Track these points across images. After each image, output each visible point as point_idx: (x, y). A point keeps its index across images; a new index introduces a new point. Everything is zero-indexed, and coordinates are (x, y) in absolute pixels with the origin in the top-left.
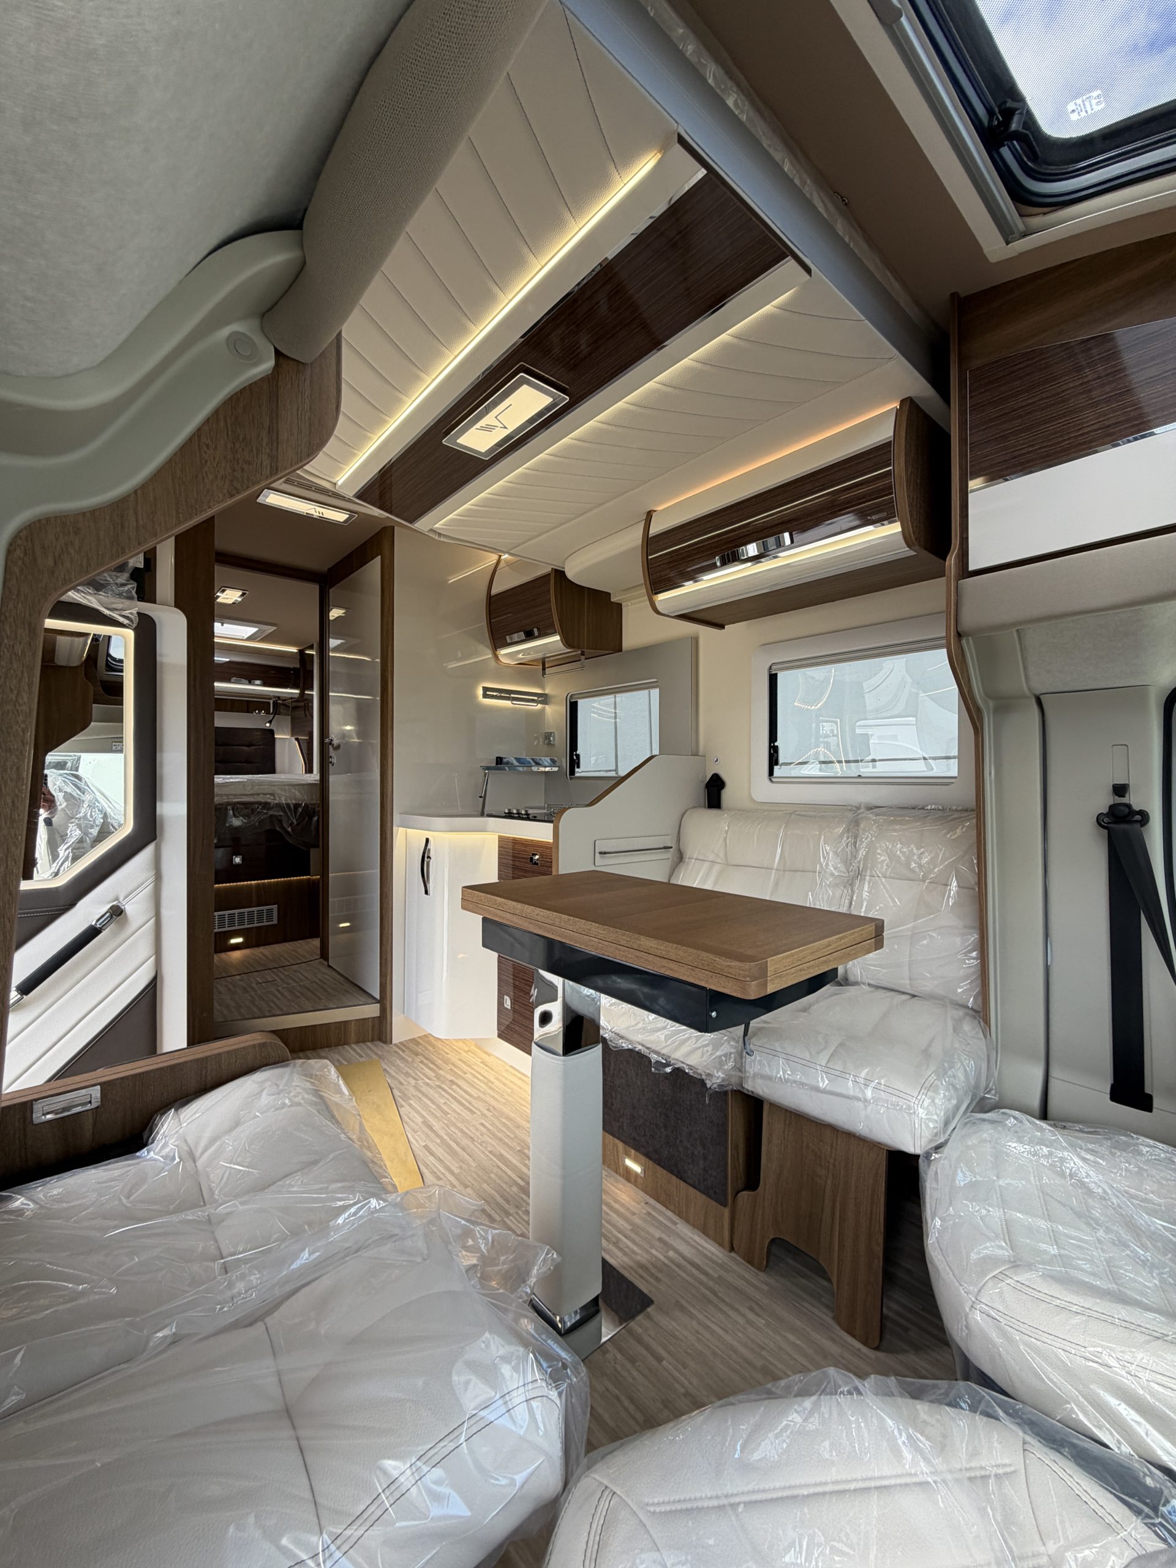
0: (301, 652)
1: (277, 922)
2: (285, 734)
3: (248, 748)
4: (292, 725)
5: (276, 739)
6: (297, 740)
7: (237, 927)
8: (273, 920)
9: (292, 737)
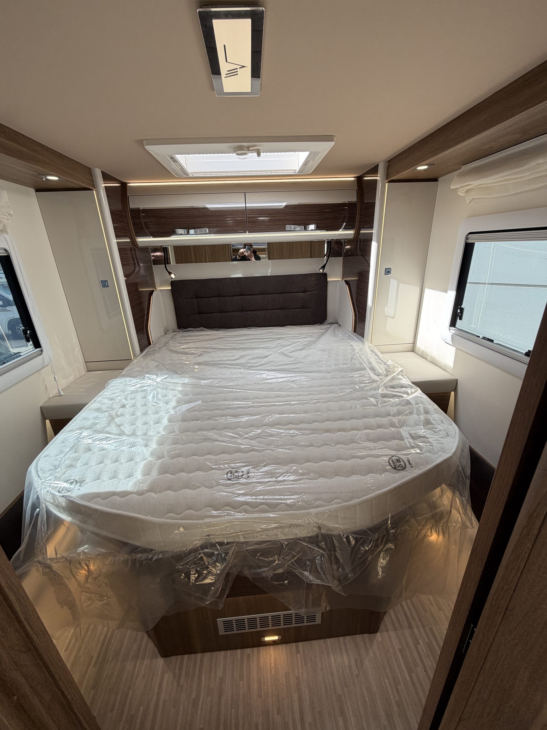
0: (359, 179)
1: (320, 623)
2: (338, 277)
3: (303, 294)
4: (344, 266)
5: (328, 282)
6: (347, 282)
7: (271, 628)
8: (315, 621)
9: (343, 279)
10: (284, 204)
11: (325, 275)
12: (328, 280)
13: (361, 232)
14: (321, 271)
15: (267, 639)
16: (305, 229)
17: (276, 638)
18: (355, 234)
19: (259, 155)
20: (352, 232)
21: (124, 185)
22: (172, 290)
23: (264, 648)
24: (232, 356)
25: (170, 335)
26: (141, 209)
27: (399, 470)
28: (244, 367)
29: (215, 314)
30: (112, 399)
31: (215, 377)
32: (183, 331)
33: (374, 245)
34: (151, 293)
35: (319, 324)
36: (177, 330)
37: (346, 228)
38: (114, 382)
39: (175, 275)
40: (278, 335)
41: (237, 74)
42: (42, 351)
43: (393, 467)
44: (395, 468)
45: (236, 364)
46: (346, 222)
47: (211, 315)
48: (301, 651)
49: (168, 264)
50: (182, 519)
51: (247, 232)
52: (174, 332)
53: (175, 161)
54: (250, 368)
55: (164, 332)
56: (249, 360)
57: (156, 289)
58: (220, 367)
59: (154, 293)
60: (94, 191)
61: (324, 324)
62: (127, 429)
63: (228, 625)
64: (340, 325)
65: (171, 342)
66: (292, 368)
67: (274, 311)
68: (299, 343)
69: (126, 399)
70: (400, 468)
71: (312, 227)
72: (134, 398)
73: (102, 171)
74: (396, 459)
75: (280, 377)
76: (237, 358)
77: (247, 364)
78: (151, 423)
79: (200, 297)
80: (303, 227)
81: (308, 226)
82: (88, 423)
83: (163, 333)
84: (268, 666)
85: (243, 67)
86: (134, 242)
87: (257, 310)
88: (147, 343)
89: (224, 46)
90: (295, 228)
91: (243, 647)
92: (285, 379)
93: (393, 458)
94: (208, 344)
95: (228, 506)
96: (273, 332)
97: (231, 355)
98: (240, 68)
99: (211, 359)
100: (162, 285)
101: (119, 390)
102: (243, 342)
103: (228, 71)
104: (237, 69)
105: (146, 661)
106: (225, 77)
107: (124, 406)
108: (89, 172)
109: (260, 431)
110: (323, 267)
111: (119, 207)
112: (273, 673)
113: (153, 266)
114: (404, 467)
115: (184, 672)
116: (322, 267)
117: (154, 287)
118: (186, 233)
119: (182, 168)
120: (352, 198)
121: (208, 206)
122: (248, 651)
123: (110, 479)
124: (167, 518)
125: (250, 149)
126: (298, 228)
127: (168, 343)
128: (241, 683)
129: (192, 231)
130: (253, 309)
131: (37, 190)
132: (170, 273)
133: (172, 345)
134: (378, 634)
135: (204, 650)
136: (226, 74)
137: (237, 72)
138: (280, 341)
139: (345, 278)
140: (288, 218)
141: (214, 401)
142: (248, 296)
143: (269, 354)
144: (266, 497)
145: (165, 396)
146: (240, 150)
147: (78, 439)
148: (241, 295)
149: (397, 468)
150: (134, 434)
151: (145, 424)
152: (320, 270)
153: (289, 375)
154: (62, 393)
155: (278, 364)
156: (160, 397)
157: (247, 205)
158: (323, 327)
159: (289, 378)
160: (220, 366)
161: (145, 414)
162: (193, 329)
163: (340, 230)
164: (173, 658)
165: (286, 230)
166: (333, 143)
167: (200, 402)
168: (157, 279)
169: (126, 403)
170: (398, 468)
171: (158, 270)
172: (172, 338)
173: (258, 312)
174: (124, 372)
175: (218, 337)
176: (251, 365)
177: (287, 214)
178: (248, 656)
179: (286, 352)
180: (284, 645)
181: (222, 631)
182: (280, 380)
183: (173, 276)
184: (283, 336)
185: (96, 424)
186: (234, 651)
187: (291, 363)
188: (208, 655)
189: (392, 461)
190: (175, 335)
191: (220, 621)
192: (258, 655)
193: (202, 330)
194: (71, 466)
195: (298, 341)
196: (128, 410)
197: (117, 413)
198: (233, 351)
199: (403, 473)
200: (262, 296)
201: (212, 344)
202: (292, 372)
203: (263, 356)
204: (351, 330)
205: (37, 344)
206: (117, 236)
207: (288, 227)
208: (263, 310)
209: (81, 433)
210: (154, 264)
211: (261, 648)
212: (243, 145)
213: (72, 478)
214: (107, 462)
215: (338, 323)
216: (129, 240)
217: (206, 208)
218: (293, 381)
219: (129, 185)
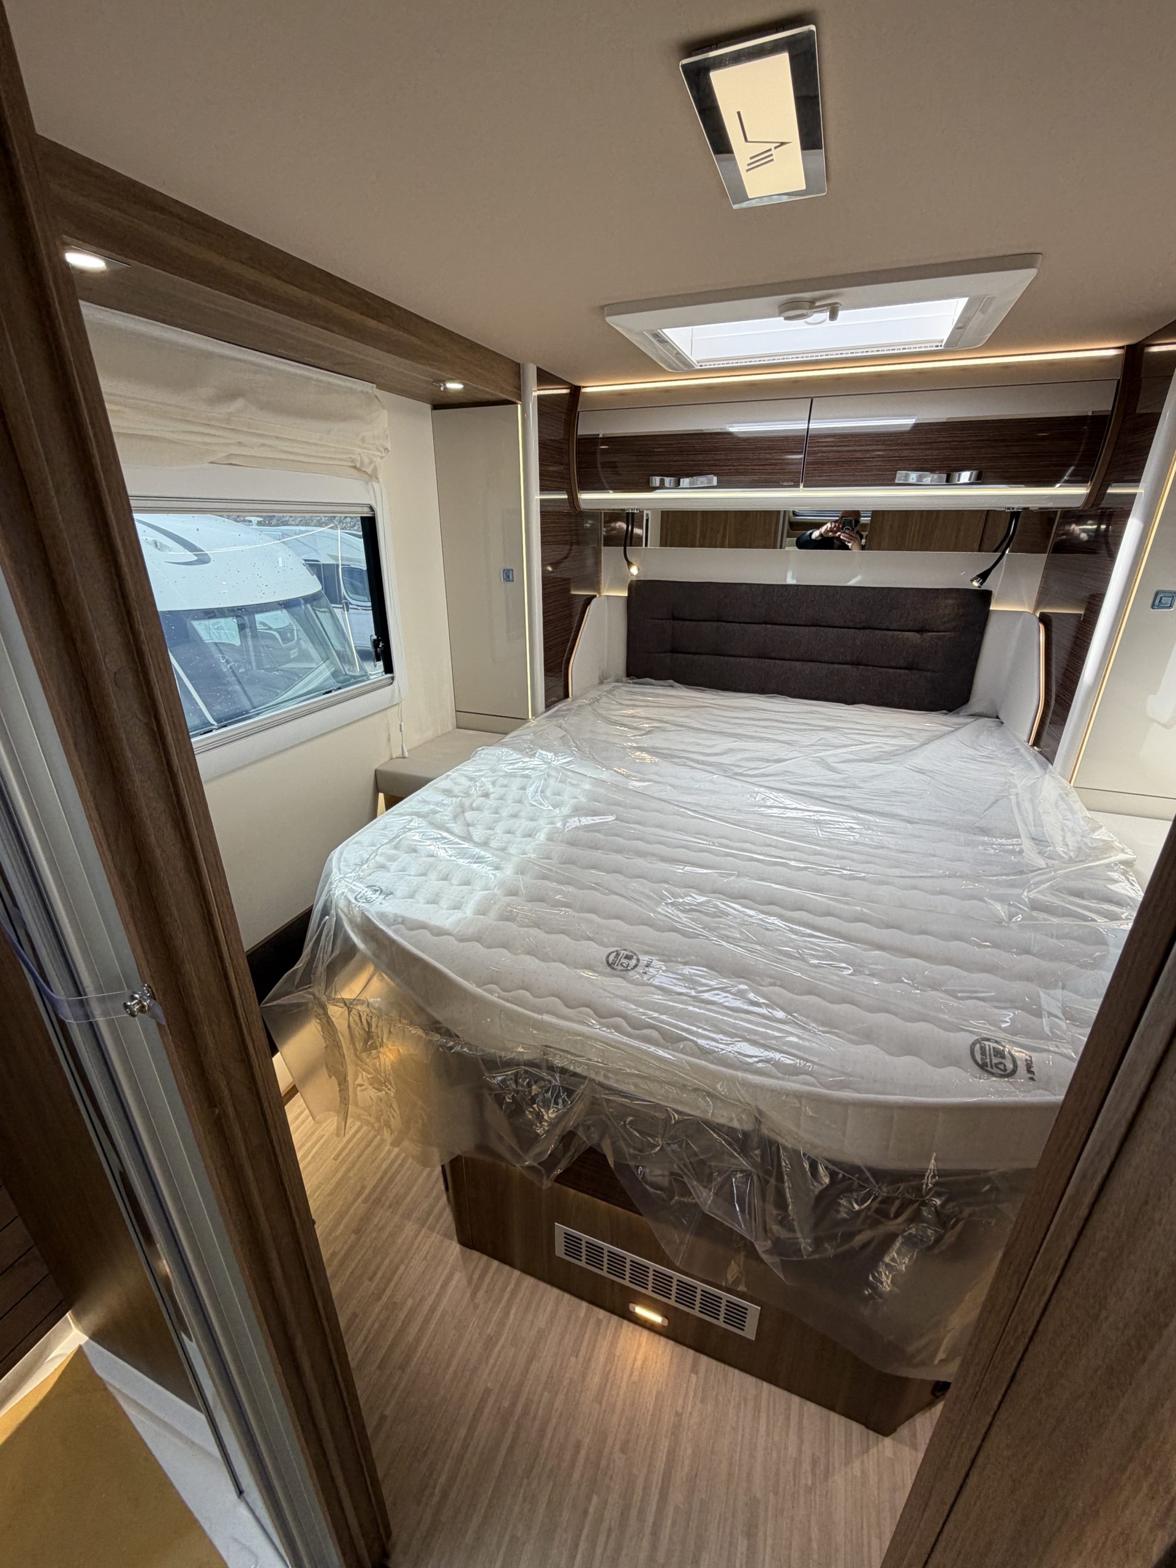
0: (1133, 352)
1: (752, 1337)
2: (1020, 602)
3: (918, 635)
4: (1045, 578)
5: (991, 614)
6: (1045, 619)
7: (649, 1292)
8: (743, 1330)
9: (1036, 610)
10: (911, 421)
11: (985, 597)
12: (992, 608)
13: (1110, 491)
14: (976, 584)
15: (640, 1311)
16: (949, 481)
17: (657, 1318)
18: (1089, 495)
19: (833, 316)
20: (1082, 491)
21: (576, 390)
22: (629, 600)
23: (632, 1325)
24: (710, 747)
25: (606, 687)
26: (601, 436)
27: (993, 1074)
28: (725, 771)
29: (704, 658)
30: (471, 779)
31: (660, 779)
32: (634, 683)
33: (1133, 528)
34: (589, 600)
35: (945, 711)
36: (624, 679)
37: (1071, 482)
38: (484, 752)
39: (639, 569)
40: (829, 720)
41: (772, 160)
42: (393, 678)
43: (980, 1062)
44: (983, 1067)
45: (711, 764)
46: (1077, 466)
47: (696, 657)
48: (702, 1374)
49: (631, 545)
50: (507, 1001)
51: (802, 485)
52: (617, 681)
53: (663, 341)
54: (735, 776)
55: (600, 679)
56: (742, 760)
57: (600, 593)
58: (677, 764)
59: (594, 602)
60: (519, 406)
61: (958, 713)
62: (478, 834)
63: (572, 1244)
64: (1002, 723)
65: (604, 699)
66: (830, 794)
67: (836, 666)
68: (872, 745)
69: (494, 783)
70: (995, 1070)
71: (965, 476)
72: (506, 786)
73: (538, 369)
74: (994, 1048)
75: (795, 809)
76: (718, 751)
77: (732, 768)
78: (518, 833)
79: (678, 619)
80: (944, 476)
81: (957, 474)
82: (426, 809)
83: (597, 681)
84: (630, 1361)
85: (782, 144)
86: (573, 500)
87: (797, 660)
88: (561, 693)
89: (739, 113)
90: (920, 478)
91: (595, 1301)
92: (800, 814)
93: (987, 1043)
94: (672, 715)
95: (589, 1007)
96: (821, 713)
97: (709, 743)
98: (776, 148)
99: (665, 745)
100: (612, 587)
101: (488, 767)
102: (747, 722)
103: (751, 158)
104: (770, 150)
105: (435, 1234)
106: (748, 170)
107: (486, 795)
108: (517, 370)
109: (704, 899)
110: (984, 576)
111: (559, 434)
112: (635, 1378)
113: (603, 548)
114: (1008, 1071)
115: (485, 1286)
116: (979, 576)
117: (598, 590)
118: (672, 485)
119: (678, 353)
120: (1099, 402)
121: (731, 430)
122: (602, 1314)
123: (428, 903)
124: (485, 990)
125: (817, 304)
126: (928, 478)
127: (598, 700)
128: (573, 1359)
129: (685, 482)
130: (788, 656)
131: (436, 407)
132: (629, 564)
133: (604, 705)
134: (888, 1441)
135: (527, 1270)
136: (749, 165)
137: (771, 155)
138: (828, 735)
139: (1044, 608)
140: (906, 453)
141: (639, 823)
142: (782, 627)
143: (791, 755)
144: (664, 1017)
145: (559, 794)
146: (793, 309)
147: (405, 829)
148: (766, 623)
149: (989, 1069)
150: (485, 844)
151: (509, 832)
152: (972, 581)
153: (812, 808)
154: (406, 754)
155: (804, 780)
156: (548, 793)
157: (812, 426)
158: (952, 719)
159: (812, 814)
160: (677, 760)
161: (515, 816)
162: (653, 681)
163: (1058, 485)
164: (476, 1254)
165: (896, 482)
166: (1032, 273)
167: (611, 818)
168: (605, 576)
169: (492, 790)
170: (992, 1067)
171: (610, 556)
172: (610, 692)
173: (798, 663)
174: (507, 739)
175: (696, 704)
176: (740, 771)
177: (906, 445)
178: (599, 1322)
179: (830, 760)
180: (671, 1342)
181: (560, 1251)
182: (790, 814)
183: (634, 570)
184: (840, 725)
185: (435, 812)
186: (576, 1300)
187: (834, 783)
188: (529, 1281)
189: (983, 1049)
190: (618, 687)
191: (560, 1228)
192: (616, 1329)
193: (672, 686)
194: (382, 867)
195: (871, 740)
196: (491, 802)
197: (471, 804)
198: (714, 737)
199: (1003, 1084)
200: (813, 629)
201: (679, 716)
202: (825, 804)
203: (775, 758)
204: (1026, 738)
205: (389, 668)
206: (543, 489)
207: (900, 475)
208: (811, 661)
209: (411, 821)
210: (605, 545)
211: (626, 1322)
212: (800, 298)
213: (378, 884)
214: (433, 876)
215: (998, 717)
216: (566, 497)
217: (730, 433)
218: (818, 822)
219: (584, 390)
